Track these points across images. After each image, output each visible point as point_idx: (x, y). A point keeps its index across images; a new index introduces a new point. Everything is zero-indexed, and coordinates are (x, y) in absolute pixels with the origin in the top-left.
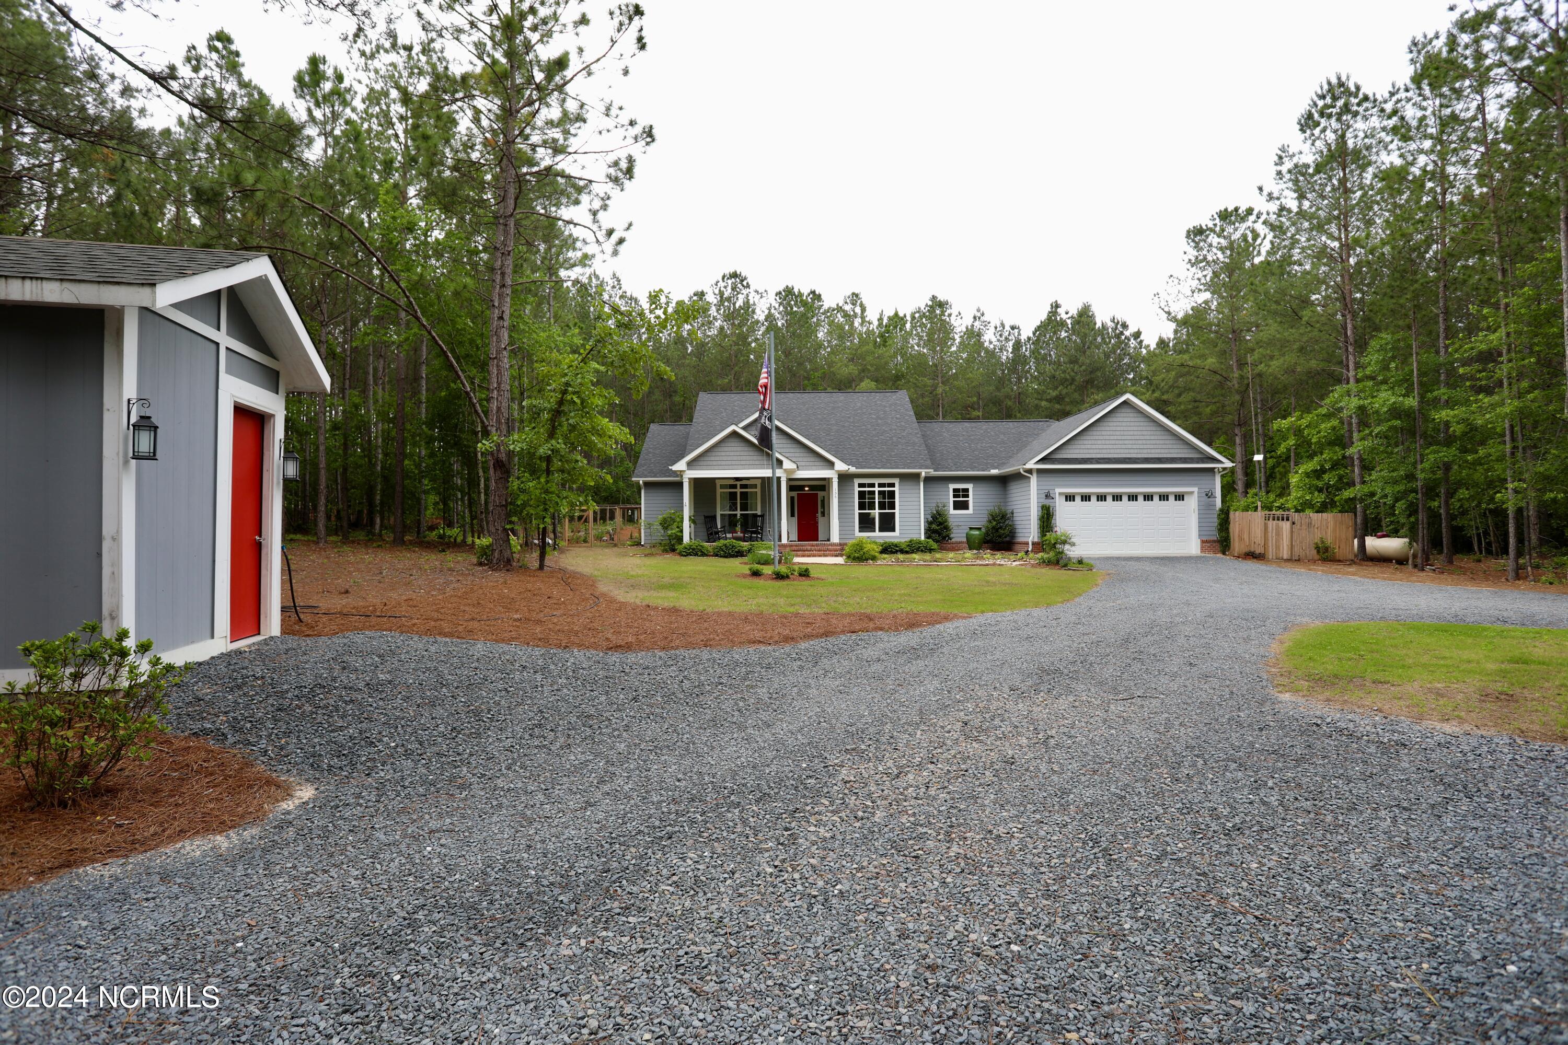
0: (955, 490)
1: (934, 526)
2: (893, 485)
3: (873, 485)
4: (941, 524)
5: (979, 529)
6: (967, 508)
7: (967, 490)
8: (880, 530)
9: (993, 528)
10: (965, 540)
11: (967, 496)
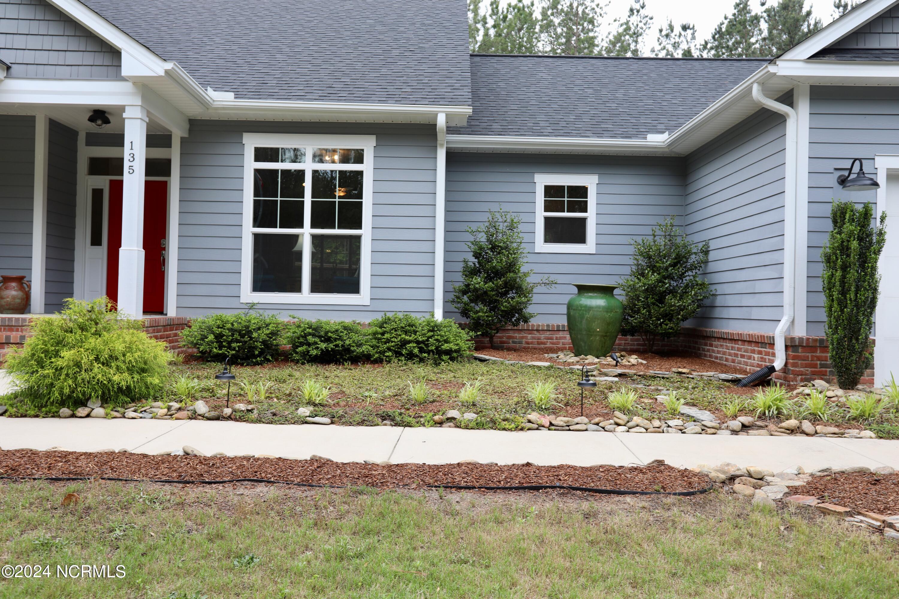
0: (550, 190)
1: (478, 281)
2: (359, 158)
3: (297, 156)
4: (496, 274)
5: (607, 291)
6: (581, 239)
7: (582, 191)
8: (316, 288)
9: (650, 290)
10: (563, 321)
11: (584, 208)
